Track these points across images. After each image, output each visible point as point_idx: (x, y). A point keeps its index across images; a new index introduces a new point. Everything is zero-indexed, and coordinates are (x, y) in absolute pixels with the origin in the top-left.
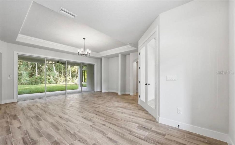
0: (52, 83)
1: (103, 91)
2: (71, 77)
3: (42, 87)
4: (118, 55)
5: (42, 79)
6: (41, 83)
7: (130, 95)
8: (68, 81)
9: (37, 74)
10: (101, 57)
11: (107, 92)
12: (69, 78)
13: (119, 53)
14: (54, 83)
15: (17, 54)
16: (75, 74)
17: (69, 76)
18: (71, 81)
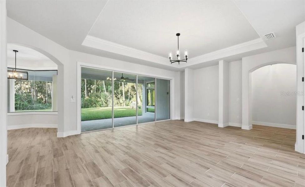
0: (103, 107)
1: (186, 120)
2: (124, 99)
3: (94, 111)
4: (218, 62)
5: (92, 101)
6: (92, 106)
7: (242, 128)
8: (121, 103)
9: (86, 96)
10: (184, 68)
11: (192, 121)
12: (123, 100)
13: (221, 59)
14: (105, 107)
15: (81, 65)
16: (128, 95)
17: (122, 97)
18: (124, 104)
